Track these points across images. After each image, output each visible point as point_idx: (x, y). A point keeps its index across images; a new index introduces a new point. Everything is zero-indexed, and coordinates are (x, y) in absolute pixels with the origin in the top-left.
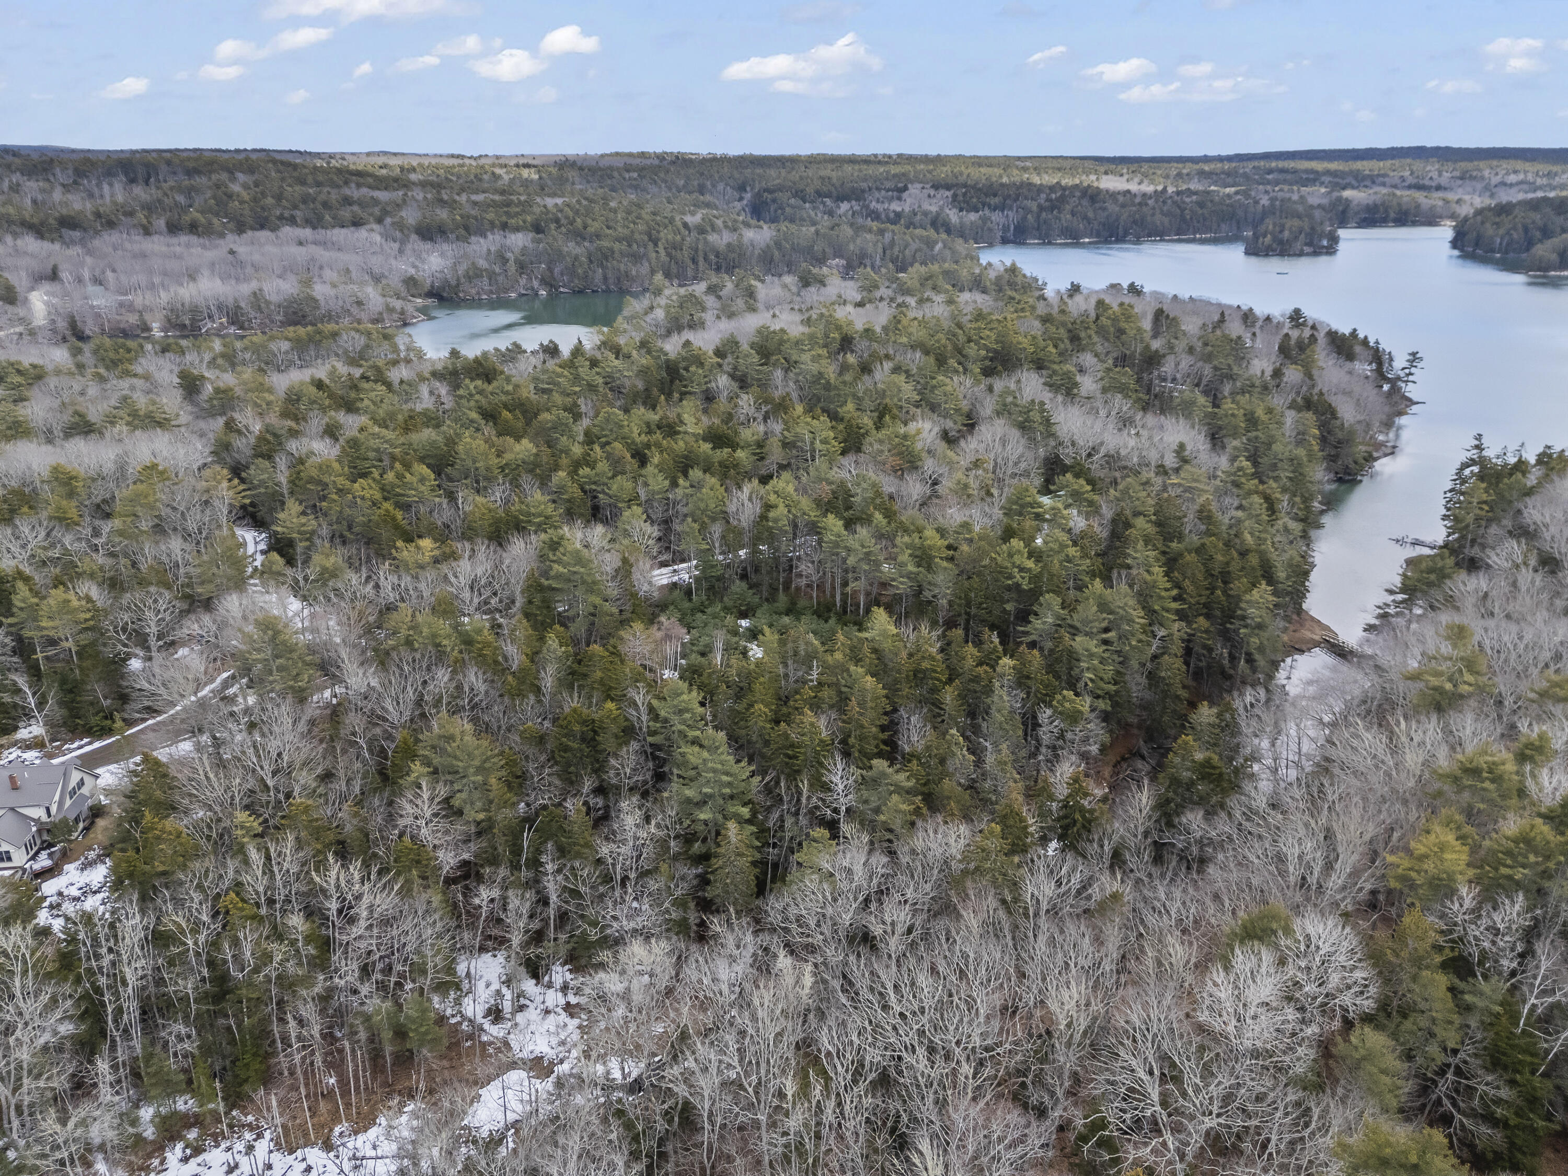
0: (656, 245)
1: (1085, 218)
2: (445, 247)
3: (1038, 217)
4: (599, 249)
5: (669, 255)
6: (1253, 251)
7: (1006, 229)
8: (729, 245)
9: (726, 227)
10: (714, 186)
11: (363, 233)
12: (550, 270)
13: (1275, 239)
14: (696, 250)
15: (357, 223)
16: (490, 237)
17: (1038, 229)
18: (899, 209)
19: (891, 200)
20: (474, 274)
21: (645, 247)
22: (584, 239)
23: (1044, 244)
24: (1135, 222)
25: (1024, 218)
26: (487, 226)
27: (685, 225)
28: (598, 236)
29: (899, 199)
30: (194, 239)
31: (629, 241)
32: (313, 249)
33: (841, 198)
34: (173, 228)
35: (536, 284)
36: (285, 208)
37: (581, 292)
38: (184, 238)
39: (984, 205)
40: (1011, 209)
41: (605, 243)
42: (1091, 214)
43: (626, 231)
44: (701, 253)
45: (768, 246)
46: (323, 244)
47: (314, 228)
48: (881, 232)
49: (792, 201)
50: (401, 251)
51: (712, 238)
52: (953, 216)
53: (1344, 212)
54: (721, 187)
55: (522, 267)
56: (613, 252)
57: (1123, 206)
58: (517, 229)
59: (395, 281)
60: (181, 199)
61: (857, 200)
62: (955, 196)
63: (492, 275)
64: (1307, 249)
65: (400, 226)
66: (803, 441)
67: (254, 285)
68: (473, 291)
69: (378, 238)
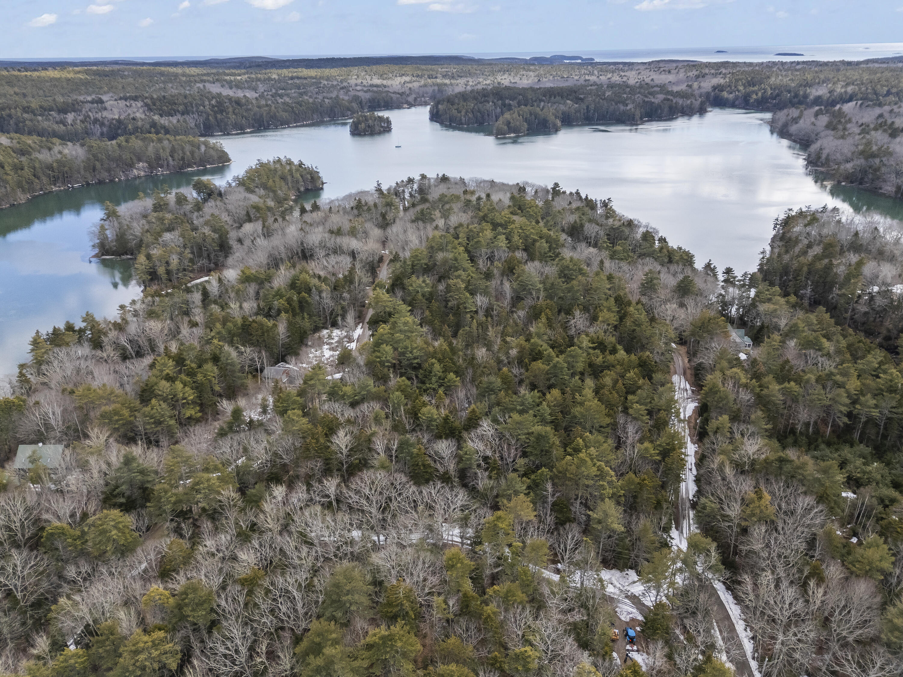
1: (244, 116)
3: (216, 118)
6: (356, 132)
7: (197, 126)
9: (40, 146)
17: (219, 125)
23: (224, 135)
24: (272, 117)
25: (207, 119)
39: (174, 111)
45: (89, 159)
48: (160, 140)
52: (162, 120)
61: (74, 111)
62: (146, 105)
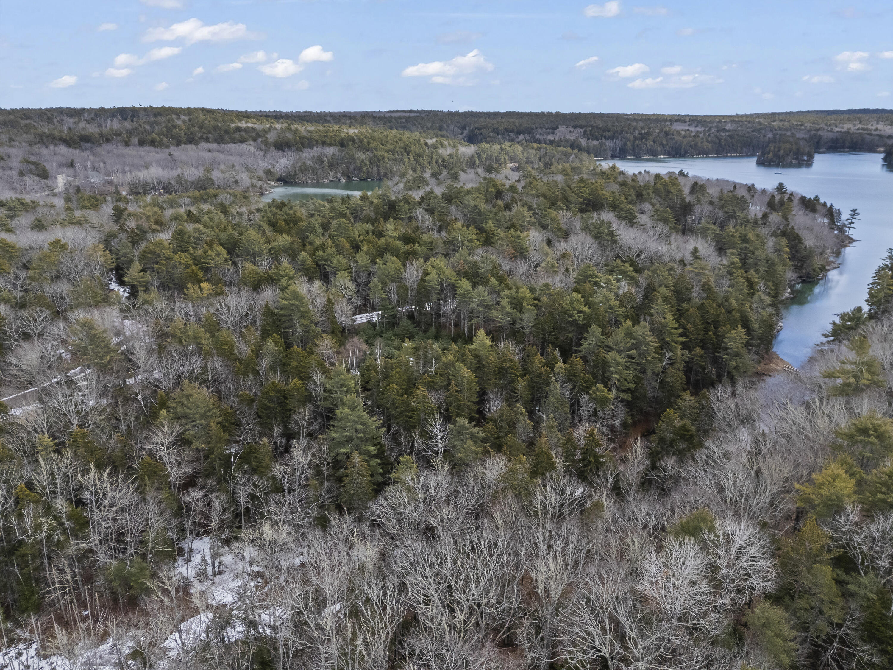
0: (408, 155)
1: (661, 144)
2: (290, 153)
3: (634, 143)
4: (376, 156)
5: (415, 160)
6: (761, 163)
7: (614, 150)
8: (451, 156)
9: (450, 145)
10: (448, 127)
11: (244, 146)
12: (348, 167)
13: (775, 155)
14: (431, 158)
15: (242, 141)
16: (315, 149)
17: (634, 150)
18: (552, 138)
19: (548, 134)
20: (304, 169)
21: (402, 155)
22: (368, 150)
24: (691, 146)
25: (625, 144)
26: (314, 143)
27: (426, 144)
28: (376, 149)
29: (553, 133)
30: (152, 149)
31: (392, 151)
32: (216, 155)
33: (519, 133)
34: (142, 143)
35: (339, 175)
36: (204, 133)
37: (365, 180)
38: (147, 148)
39: (602, 136)
40: (618, 139)
41: (380, 153)
42: (664, 142)
43: (392, 147)
44: (434, 160)
45: (473, 156)
46: (222, 152)
47: (218, 143)
48: (539, 149)
49: (491, 134)
50: (264, 156)
51: (441, 151)
52: (583, 142)
53: (818, 142)
54: (452, 127)
55: (331, 165)
56: (383, 158)
57: (684, 137)
58: (331, 145)
59: (260, 173)
60: (148, 128)
61: (529, 133)
62: (585, 132)
63: (314, 170)
64: (794, 161)
65: (266, 142)
66: (457, 240)
67: (179, 171)
68: (303, 178)
69: (252, 149)
